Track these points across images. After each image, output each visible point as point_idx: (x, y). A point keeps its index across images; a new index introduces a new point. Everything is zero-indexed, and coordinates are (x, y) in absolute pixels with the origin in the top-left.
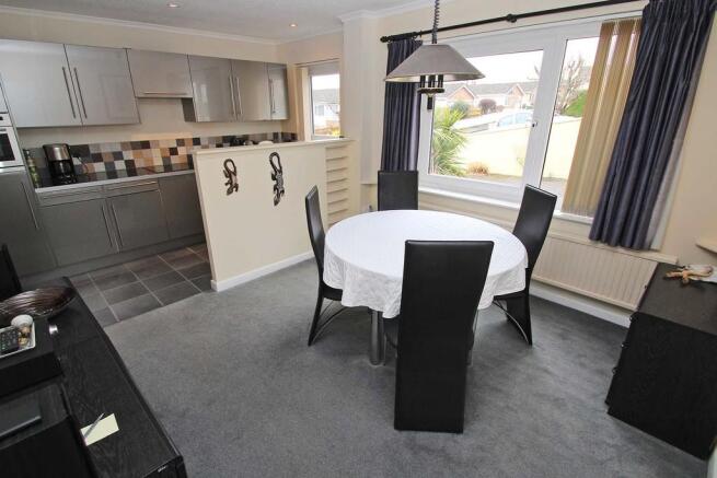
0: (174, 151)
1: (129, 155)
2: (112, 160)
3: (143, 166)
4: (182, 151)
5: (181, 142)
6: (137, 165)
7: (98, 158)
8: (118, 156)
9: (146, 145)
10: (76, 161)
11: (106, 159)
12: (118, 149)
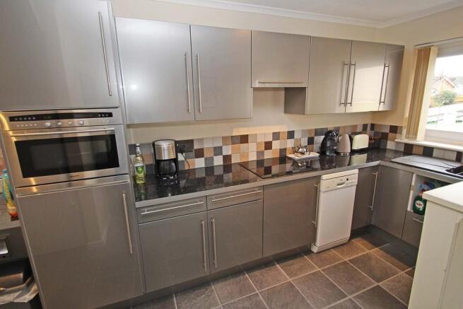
0: (268, 146)
1: (227, 150)
2: (212, 154)
3: (239, 161)
4: (276, 145)
5: (276, 136)
6: (234, 161)
7: (199, 154)
8: (218, 151)
9: (244, 139)
10: (181, 157)
11: (207, 154)
12: (219, 144)
